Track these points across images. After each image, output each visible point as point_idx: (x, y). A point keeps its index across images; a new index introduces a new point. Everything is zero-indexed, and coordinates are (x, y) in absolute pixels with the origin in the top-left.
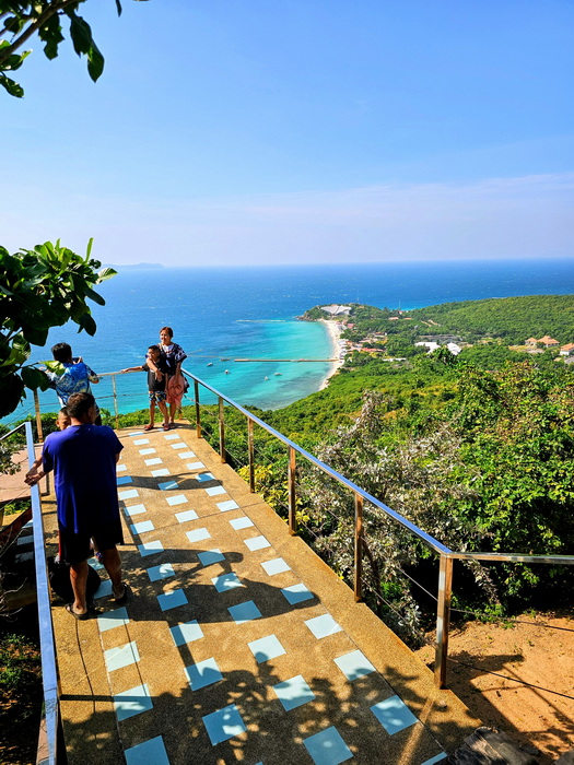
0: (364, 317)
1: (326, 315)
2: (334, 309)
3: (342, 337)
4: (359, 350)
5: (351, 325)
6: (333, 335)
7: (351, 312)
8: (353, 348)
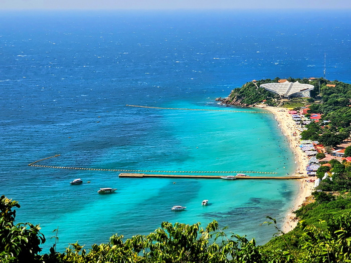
0: (337, 103)
1: (270, 98)
2: (283, 88)
3: (305, 136)
4: (340, 159)
5: (317, 117)
6: (288, 133)
7: (313, 93)
8: (329, 158)
